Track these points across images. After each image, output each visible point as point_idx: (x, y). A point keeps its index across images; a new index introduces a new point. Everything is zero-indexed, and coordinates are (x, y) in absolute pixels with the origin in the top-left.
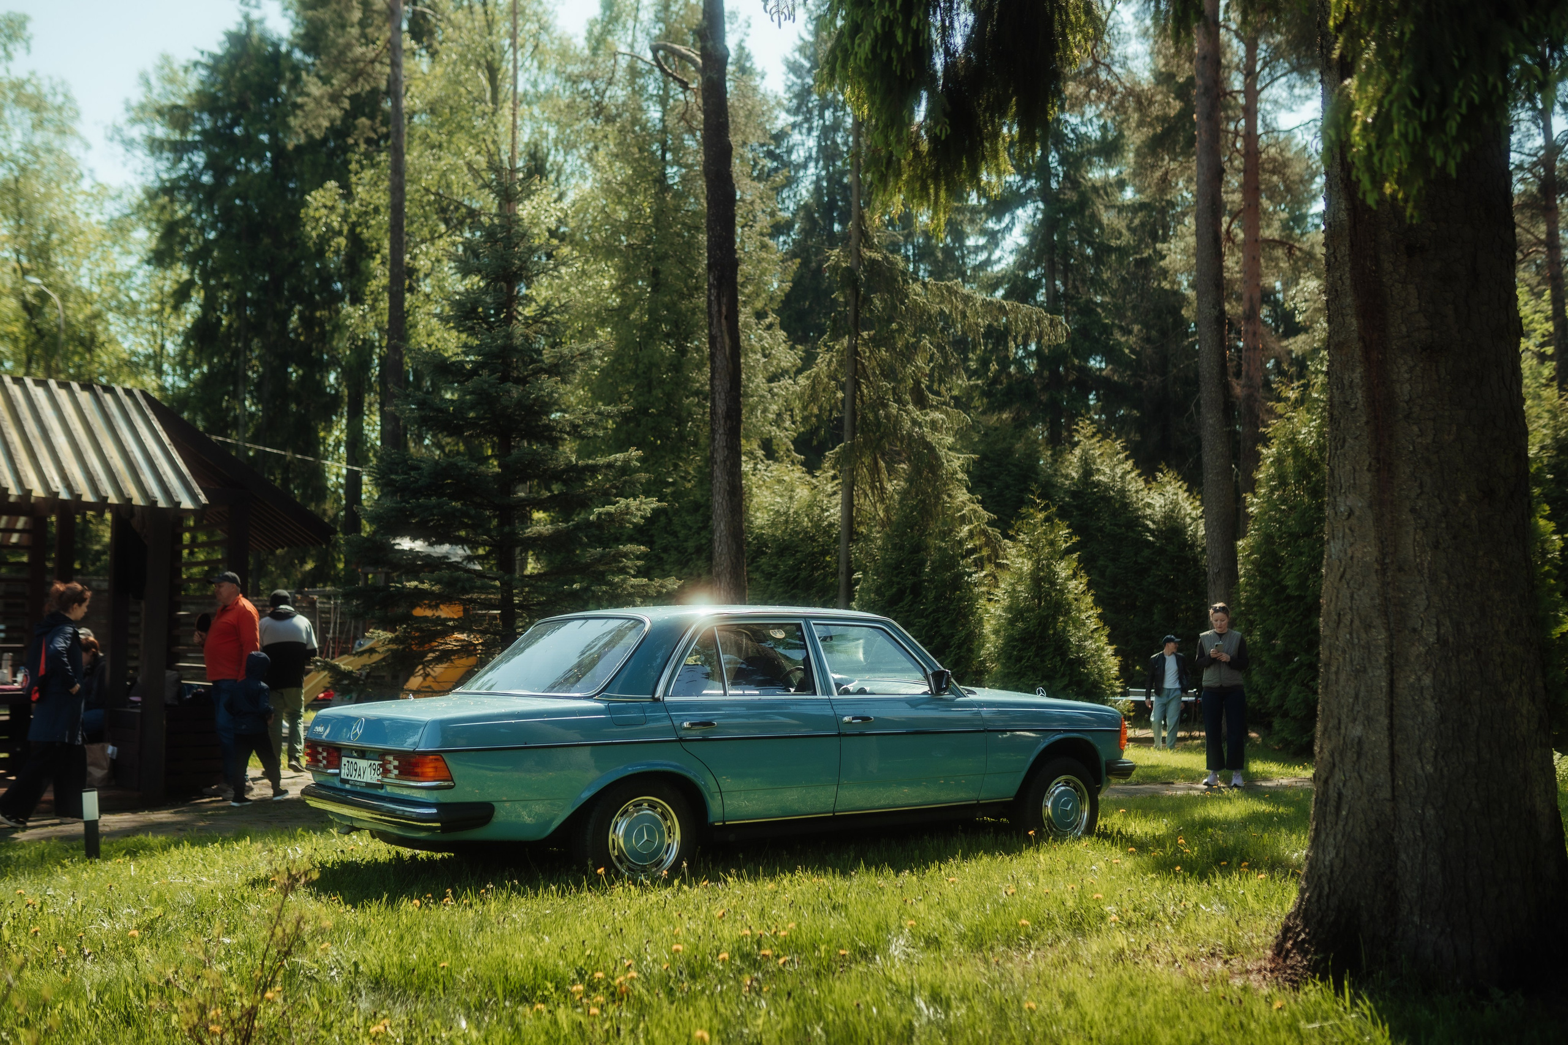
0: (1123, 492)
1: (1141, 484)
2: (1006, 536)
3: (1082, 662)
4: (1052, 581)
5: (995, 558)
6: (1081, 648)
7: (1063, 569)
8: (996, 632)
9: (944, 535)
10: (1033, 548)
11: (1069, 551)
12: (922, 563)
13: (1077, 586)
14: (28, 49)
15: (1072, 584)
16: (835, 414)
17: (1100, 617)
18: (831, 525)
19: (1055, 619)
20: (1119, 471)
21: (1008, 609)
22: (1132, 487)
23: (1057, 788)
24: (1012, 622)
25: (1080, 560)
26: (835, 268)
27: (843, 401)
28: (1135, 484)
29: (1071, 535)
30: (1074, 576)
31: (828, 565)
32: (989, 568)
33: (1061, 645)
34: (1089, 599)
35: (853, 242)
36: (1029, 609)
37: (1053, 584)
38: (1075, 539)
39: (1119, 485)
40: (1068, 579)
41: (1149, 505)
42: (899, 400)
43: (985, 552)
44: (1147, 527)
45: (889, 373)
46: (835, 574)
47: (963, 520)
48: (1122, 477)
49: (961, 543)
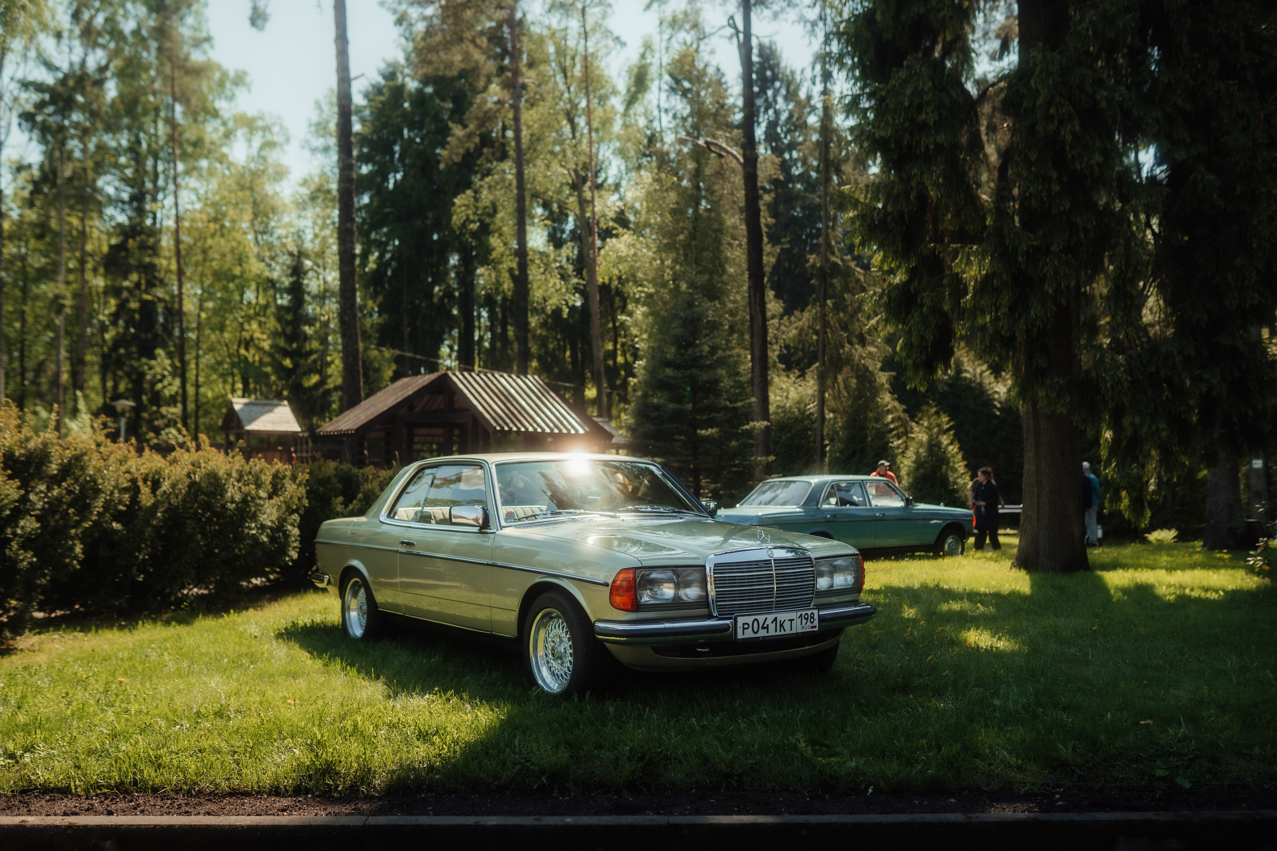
0: (981, 384)
1: (992, 379)
2: (912, 419)
3: (956, 491)
4: (939, 445)
5: (906, 433)
6: (955, 483)
7: (945, 440)
8: (908, 474)
9: (878, 420)
10: (929, 428)
11: (949, 430)
12: (866, 436)
13: (953, 449)
14: (249, 90)
15: (951, 448)
16: (812, 349)
17: (966, 466)
18: (812, 414)
19: (941, 468)
20: (978, 371)
21: (915, 462)
22: (986, 381)
23: (950, 540)
24: (917, 469)
25: (955, 435)
26: (814, 266)
27: (817, 340)
28: (988, 378)
29: (949, 421)
30: (951, 443)
31: (810, 436)
32: (904, 438)
33: (944, 481)
34: (960, 456)
35: (822, 249)
36: (926, 462)
37: (940, 448)
38: (952, 423)
39: (978, 380)
40: (948, 445)
41: (997, 392)
42: (850, 343)
43: (901, 430)
44: (995, 407)
45: (845, 328)
46: (814, 442)
47: (888, 412)
48: (981, 374)
49: (887, 425)
